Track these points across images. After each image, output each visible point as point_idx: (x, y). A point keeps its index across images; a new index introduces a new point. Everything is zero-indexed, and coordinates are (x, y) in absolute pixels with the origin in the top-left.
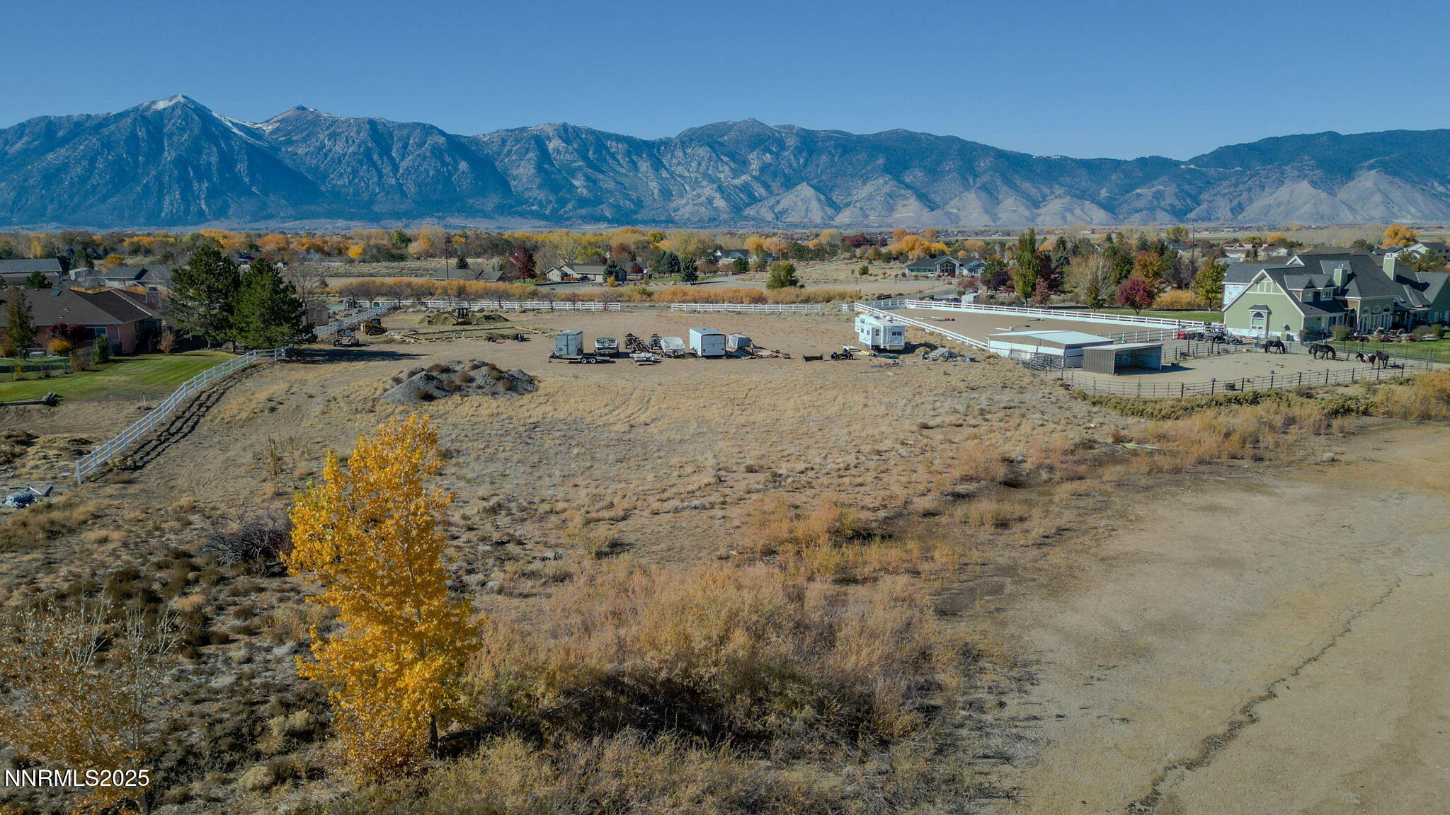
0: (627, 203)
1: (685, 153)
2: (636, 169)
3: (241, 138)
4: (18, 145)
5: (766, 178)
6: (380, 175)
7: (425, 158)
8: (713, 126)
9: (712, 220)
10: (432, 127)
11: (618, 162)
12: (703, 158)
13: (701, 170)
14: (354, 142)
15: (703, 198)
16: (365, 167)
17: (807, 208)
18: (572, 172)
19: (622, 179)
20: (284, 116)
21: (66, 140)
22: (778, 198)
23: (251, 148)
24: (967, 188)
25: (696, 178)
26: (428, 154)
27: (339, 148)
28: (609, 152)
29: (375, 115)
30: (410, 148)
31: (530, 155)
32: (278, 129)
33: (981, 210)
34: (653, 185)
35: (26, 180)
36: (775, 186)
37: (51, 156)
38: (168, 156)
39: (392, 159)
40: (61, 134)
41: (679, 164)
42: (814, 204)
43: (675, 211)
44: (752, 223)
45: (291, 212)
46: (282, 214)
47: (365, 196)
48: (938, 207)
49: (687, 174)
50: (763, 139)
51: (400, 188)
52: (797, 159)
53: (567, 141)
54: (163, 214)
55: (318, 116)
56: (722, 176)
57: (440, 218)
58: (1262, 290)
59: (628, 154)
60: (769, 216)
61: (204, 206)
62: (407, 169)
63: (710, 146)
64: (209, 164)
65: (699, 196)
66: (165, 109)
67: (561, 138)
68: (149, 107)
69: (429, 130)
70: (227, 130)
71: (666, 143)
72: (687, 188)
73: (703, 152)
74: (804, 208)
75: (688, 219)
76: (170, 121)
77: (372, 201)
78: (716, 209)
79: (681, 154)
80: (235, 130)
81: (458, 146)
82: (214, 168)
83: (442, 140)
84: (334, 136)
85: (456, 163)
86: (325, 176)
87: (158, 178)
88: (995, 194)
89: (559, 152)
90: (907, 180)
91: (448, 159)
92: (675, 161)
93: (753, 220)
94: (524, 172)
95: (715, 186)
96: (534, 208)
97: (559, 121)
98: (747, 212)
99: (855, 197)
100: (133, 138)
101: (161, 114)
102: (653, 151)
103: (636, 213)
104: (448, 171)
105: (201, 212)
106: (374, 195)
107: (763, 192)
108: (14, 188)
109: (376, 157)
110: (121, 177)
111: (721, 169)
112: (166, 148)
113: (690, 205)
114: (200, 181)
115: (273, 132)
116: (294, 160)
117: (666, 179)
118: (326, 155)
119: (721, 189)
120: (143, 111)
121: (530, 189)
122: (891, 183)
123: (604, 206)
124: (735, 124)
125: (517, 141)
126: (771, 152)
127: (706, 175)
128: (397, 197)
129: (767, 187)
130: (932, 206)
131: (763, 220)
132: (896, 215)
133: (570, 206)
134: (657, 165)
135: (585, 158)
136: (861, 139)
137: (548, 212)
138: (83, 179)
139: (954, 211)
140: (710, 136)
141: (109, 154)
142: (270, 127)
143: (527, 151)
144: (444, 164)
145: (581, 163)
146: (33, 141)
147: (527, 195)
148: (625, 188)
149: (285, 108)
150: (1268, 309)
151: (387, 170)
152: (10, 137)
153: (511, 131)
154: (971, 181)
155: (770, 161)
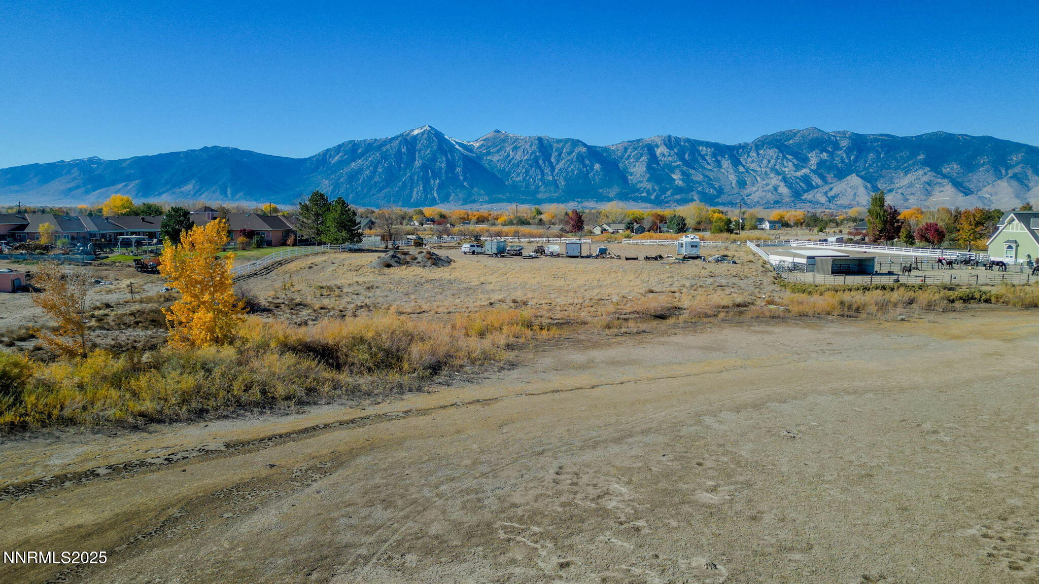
0: (712, 190)
1: (758, 154)
2: (719, 164)
3: (460, 151)
4: (337, 158)
5: (821, 171)
6: (543, 173)
7: (572, 162)
8: (782, 133)
9: (777, 202)
10: (578, 141)
11: (707, 161)
12: (772, 157)
13: (770, 166)
14: (528, 152)
15: (770, 187)
16: (533, 169)
17: (855, 194)
18: (672, 170)
19: (707, 173)
20: (485, 137)
21: (362, 154)
22: (831, 186)
23: (466, 159)
24: (1000, 177)
25: (766, 172)
26: (575, 159)
27: (518, 157)
28: (700, 154)
29: (542, 134)
30: (563, 155)
31: (644, 158)
32: (482, 145)
33: (1012, 195)
34: (733, 178)
35: (339, 179)
36: (830, 177)
37: (353, 164)
38: (418, 163)
39: (551, 163)
40: (360, 151)
41: (753, 162)
42: (862, 190)
43: (747, 196)
44: (809, 204)
45: (487, 198)
46: (480, 200)
47: (533, 187)
48: (973, 193)
49: (758, 169)
50: (821, 142)
51: (555, 183)
52: (849, 157)
53: (670, 147)
54: (412, 200)
55: (507, 136)
56: (786, 169)
57: (579, 202)
58: (1013, 229)
59: (714, 155)
60: (823, 199)
61: (436, 195)
62: (560, 169)
63: (778, 148)
64: (441, 168)
65: (767, 185)
66: (418, 134)
67: (666, 146)
68: (409, 134)
69: (576, 143)
70: (452, 146)
71: (744, 147)
72: (759, 179)
73: (773, 152)
74: (853, 193)
75: (758, 202)
76: (420, 142)
77: (537, 191)
78: (780, 194)
79: (755, 155)
80: (457, 147)
81: (595, 153)
82: (443, 171)
83: (584, 150)
84: (515, 149)
85: (593, 165)
86: (508, 174)
87: (411, 178)
88: (1026, 182)
89: (664, 155)
90: (945, 171)
91: (587, 162)
92: (749, 159)
93: (810, 202)
94: (638, 170)
95: (780, 177)
96: (643, 195)
97: (665, 134)
98: (805, 196)
99: (897, 185)
100: (399, 152)
101: (415, 137)
102: (734, 153)
103: (717, 197)
104: (587, 170)
105: (434, 198)
106: (538, 187)
107: (819, 181)
108: (332, 184)
109: (541, 162)
110: (391, 177)
111: (786, 165)
112: (417, 159)
113: (760, 191)
114: (434, 179)
115: (478, 148)
116: (490, 165)
117: (742, 173)
118: (510, 162)
119: (785, 180)
120: (406, 136)
121: (641, 182)
122: (930, 173)
123: (694, 193)
124: (799, 131)
125: (635, 149)
126: (827, 152)
127: (773, 169)
128: (552, 188)
129: (823, 178)
130: (967, 192)
131: (817, 202)
132: (933, 199)
133: (669, 193)
134: (736, 162)
135: (682, 159)
136: (905, 141)
137: (653, 197)
138: (370, 178)
139: (987, 196)
140: (777, 141)
141: (385, 162)
142: (478, 144)
143: (641, 155)
144: (585, 166)
145: (679, 163)
146: (345, 155)
147: (639, 186)
148: (711, 180)
149: (487, 132)
150: (1016, 242)
151: (547, 170)
152: (332, 153)
153: (631, 142)
154: (1004, 172)
155: (826, 158)
